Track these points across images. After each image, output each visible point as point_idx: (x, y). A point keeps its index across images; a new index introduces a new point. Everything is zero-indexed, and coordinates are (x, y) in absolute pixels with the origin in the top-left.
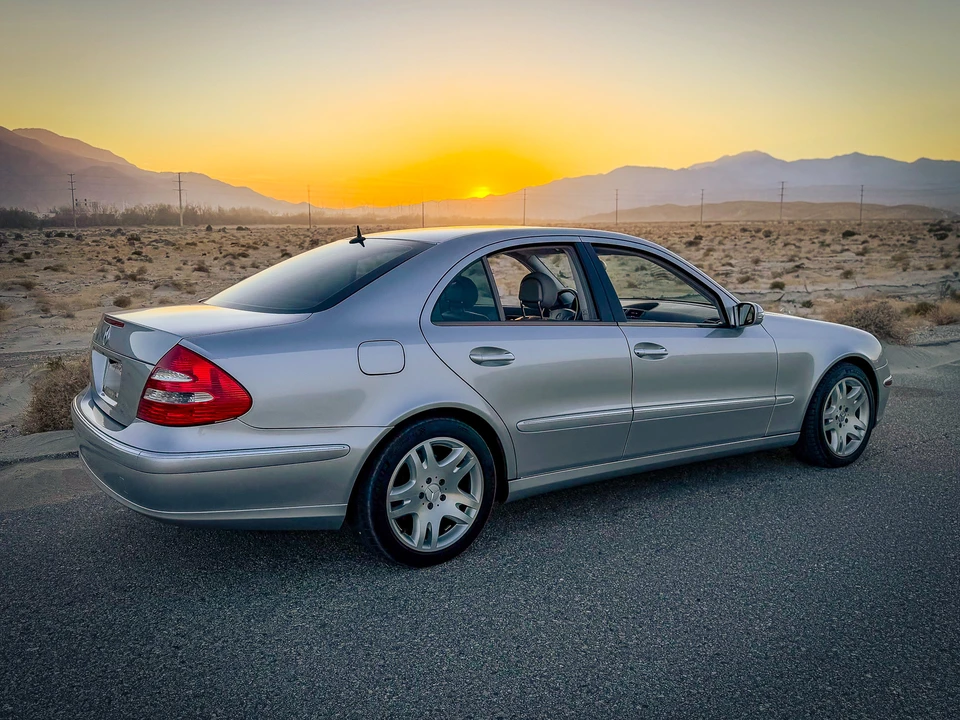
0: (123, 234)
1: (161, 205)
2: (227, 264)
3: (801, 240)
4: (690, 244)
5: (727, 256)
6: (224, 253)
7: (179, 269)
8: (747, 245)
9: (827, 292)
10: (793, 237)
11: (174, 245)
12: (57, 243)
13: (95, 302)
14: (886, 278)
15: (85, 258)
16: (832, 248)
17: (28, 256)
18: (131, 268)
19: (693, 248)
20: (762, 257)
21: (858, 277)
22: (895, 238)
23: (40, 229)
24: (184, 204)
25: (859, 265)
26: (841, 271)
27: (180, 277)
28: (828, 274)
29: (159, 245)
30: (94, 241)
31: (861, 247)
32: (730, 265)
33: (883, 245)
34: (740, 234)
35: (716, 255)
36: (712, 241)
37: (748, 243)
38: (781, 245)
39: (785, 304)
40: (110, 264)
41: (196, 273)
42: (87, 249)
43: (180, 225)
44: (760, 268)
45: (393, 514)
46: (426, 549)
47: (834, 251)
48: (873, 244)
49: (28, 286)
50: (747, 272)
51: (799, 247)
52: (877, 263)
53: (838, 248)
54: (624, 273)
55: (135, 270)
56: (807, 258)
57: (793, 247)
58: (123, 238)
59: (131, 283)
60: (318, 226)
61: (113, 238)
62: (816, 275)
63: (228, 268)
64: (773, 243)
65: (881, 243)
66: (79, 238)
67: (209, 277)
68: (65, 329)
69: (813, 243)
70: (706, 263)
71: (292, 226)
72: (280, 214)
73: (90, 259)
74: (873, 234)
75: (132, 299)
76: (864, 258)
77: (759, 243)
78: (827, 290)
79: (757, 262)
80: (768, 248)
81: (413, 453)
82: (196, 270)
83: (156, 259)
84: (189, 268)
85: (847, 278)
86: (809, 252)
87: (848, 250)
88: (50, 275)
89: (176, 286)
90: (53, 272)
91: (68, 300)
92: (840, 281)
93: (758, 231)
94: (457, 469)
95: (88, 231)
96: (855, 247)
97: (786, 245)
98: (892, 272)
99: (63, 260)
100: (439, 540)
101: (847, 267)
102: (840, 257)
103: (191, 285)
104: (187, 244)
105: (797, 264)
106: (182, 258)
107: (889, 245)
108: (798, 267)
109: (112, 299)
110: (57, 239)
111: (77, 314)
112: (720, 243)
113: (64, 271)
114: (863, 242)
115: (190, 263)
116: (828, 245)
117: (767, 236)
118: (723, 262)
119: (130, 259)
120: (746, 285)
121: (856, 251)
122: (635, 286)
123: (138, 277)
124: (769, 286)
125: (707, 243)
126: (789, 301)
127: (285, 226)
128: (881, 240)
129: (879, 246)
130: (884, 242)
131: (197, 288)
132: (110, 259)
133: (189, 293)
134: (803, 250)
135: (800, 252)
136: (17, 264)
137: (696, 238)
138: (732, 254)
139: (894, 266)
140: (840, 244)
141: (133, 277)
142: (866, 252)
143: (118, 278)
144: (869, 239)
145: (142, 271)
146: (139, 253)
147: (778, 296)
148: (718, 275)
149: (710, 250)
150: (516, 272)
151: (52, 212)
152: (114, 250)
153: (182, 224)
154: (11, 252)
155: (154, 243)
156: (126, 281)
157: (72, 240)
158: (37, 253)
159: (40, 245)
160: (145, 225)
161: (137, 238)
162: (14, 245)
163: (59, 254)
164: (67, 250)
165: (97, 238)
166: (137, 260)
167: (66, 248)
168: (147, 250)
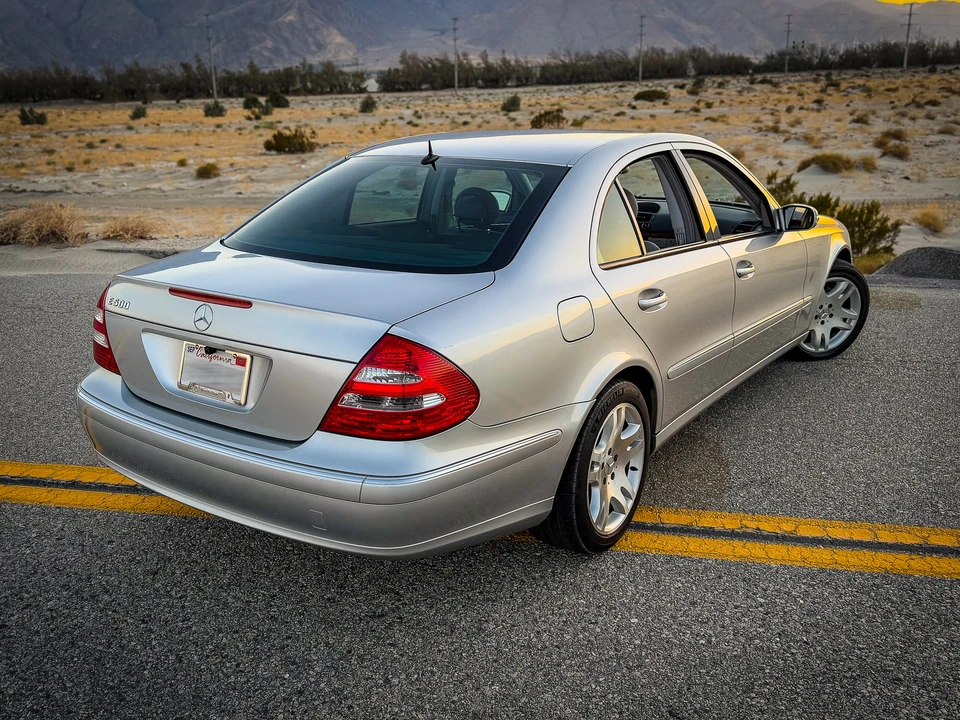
2: (897, 114)
7: (839, 120)
11: (870, 91)
12: (754, 90)
17: (709, 106)
24: (913, 41)
29: (855, 91)
30: (789, 88)
41: (850, 125)
42: (774, 97)
61: (811, 84)
63: (895, 118)
66: (776, 85)
82: (854, 121)
83: (831, 108)
90: (712, 123)
110: (757, 86)
113: (723, 121)
119: (801, 108)
133: (816, 147)
136: (692, 113)
146: (819, 102)
151: (768, 57)
152: (800, 97)
153: (905, 65)
154: (698, 102)
155: (850, 90)
156: (765, 133)
157: (769, 87)
158: (722, 102)
159: (734, 93)
160: (865, 68)
161: (836, 85)
162: (709, 93)
163: (741, 102)
164: (753, 99)
165: (796, 85)
166: (807, 109)
167: (755, 96)
168: (833, 98)
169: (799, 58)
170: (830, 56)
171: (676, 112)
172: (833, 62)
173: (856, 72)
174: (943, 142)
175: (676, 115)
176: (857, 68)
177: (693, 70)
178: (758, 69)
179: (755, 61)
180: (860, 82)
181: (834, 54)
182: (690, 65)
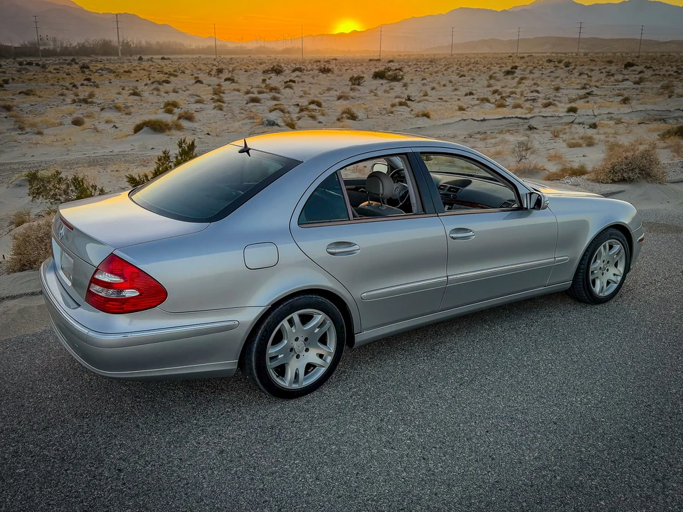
0: (76, 63)
1: (104, 40)
2: (154, 89)
3: (592, 70)
4: (508, 73)
5: (535, 84)
6: (152, 80)
7: (119, 93)
8: (551, 74)
9: (610, 116)
10: (586, 67)
11: (114, 72)
12: (28, 71)
13: (58, 121)
14: (655, 104)
15: (49, 84)
16: (616, 77)
17: (6, 82)
18: (84, 92)
19: (510, 77)
20: (562, 85)
21: (634, 103)
22: (665, 68)
23: (14, 59)
24: (121, 40)
25: (635, 92)
26: (621, 98)
27: (120, 101)
28: (611, 100)
29: (104, 72)
30: (55, 69)
31: (638, 76)
32: (537, 92)
33: (655, 75)
34: (546, 64)
35: (527, 82)
36: (524, 70)
37: (552, 72)
38: (576, 73)
39: (576, 126)
40: (67, 89)
41: (132, 97)
42: (50, 76)
43: (118, 55)
44: (559, 94)
45: (271, 366)
46: (295, 386)
47: (617, 81)
48: (648, 73)
49: (8, 108)
50: (549, 99)
51: (590, 77)
52: (650, 91)
53: (620, 77)
54: (457, 97)
55: (87, 94)
56: (596, 86)
57: (586, 76)
58: (77, 66)
59: (84, 106)
60: (222, 56)
61: (69, 67)
62: (601, 101)
63: (155, 92)
64: (571, 72)
65: (653, 73)
66: (44, 67)
67: (141, 100)
68: (36, 144)
69: (602, 73)
70: (518, 90)
71: (203, 56)
72: (193, 47)
73: (52, 85)
74: (648, 65)
75: (85, 119)
76: (639, 86)
77: (561, 72)
78: (609, 113)
79: (557, 89)
80: (567, 77)
81: (285, 323)
82: (131, 94)
83: (102, 84)
84: (126, 92)
85: (625, 103)
86: (597, 81)
87: (627, 80)
88: (23, 98)
89: (118, 109)
90: (26, 96)
91: (38, 119)
92: (620, 105)
93: (560, 62)
94: (318, 330)
95: (50, 60)
96: (633, 76)
97: (581, 74)
98: (660, 99)
99: (32, 86)
100: (305, 380)
101: (626, 94)
102: (621, 86)
103: (127, 107)
104: (125, 72)
105: (588, 91)
106: (121, 84)
107: (659, 75)
108: (589, 94)
109: (69, 119)
110: (28, 67)
111: (45, 131)
112: (531, 72)
113: (34, 95)
114: (640, 72)
115: (127, 88)
116: (613, 75)
117: (567, 66)
118: (532, 89)
119: (82, 85)
120: (548, 109)
121: (634, 80)
122: (464, 110)
123: (90, 100)
124: (566, 110)
125: (520, 72)
126: (579, 124)
127: (197, 56)
128: (654, 70)
129: (652, 75)
130: (656, 72)
131: (132, 110)
132: (67, 84)
133: (127, 114)
134: (594, 79)
135: (591, 81)
137: (512, 68)
138: (539, 82)
139: (662, 94)
140: (621, 74)
141: (85, 101)
142: (641, 82)
143: (74, 101)
144: (645, 70)
145: (92, 95)
146: (88, 80)
147: (571, 119)
148: (527, 100)
149: (522, 79)
150: (374, 97)
151: (23, 44)
152: (70, 76)
153: (120, 55)
155: (100, 71)
156: (80, 104)
157: (39, 68)
160: (92, 56)
161: (87, 67)
165: (57, 67)
166: (87, 85)
167: (34, 75)
168: (95, 77)
169: (47, 48)
170: (68, 46)
172: (72, 51)
174: (202, 109)
176: (89, 55)
181: (70, 45)
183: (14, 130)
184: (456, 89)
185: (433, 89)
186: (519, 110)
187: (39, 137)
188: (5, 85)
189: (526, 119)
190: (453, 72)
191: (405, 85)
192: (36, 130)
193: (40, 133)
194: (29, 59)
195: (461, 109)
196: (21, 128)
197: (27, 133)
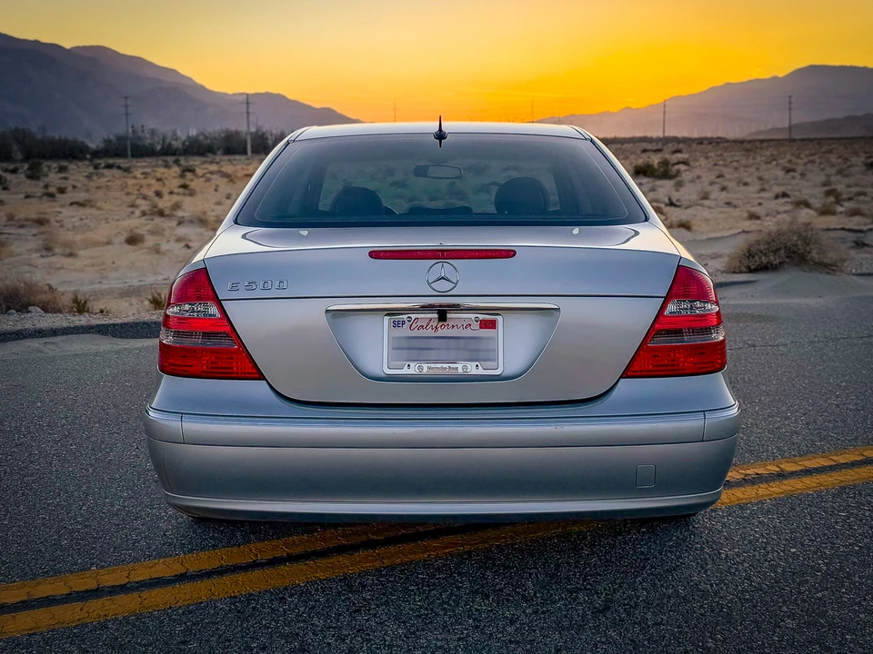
0: (179, 166)
1: (227, 131)
11: (230, 177)
12: (103, 175)
13: (107, 239)
17: (62, 191)
23: (91, 161)
24: (253, 129)
29: (214, 177)
30: (143, 173)
40: (145, 198)
43: (245, 152)
49: (41, 223)
55: (169, 205)
58: (178, 169)
66: (127, 170)
73: (128, 194)
83: (202, 192)
88: (74, 211)
90: (79, 208)
104: (245, 175)
110: (104, 171)
111: (81, 253)
113: (92, 206)
119: (171, 193)
122: (758, 218)
123: (170, 212)
132: (149, 193)
133: (213, 230)
136: (45, 198)
141: (162, 214)
143: (144, 214)
145: (177, 206)
146: (184, 186)
151: (105, 141)
152: (160, 183)
153: (250, 153)
154: (46, 186)
155: (208, 175)
156: (151, 217)
157: (120, 172)
158: (74, 187)
159: (81, 178)
161: (192, 170)
162: (54, 178)
163: (98, 188)
164: (109, 184)
165: (148, 170)
166: (178, 194)
167: (109, 181)
168: (195, 184)
169: (140, 143)
170: (173, 142)
171: (27, 197)
172: (177, 149)
173: (203, 159)
175: (28, 200)
176: (202, 154)
177: (19, 153)
178: (97, 154)
179: (93, 146)
180: (214, 168)
181: (176, 140)
182: (15, 148)
183: (37, 250)
184: (763, 190)
185: (723, 189)
186: (856, 219)
187: (70, 260)
188: (57, 195)
189: (860, 231)
190: (778, 165)
191: (679, 185)
192: (68, 251)
193: (71, 255)
194: (111, 161)
195: (753, 216)
196: (48, 249)
197: (54, 255)
